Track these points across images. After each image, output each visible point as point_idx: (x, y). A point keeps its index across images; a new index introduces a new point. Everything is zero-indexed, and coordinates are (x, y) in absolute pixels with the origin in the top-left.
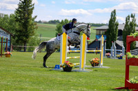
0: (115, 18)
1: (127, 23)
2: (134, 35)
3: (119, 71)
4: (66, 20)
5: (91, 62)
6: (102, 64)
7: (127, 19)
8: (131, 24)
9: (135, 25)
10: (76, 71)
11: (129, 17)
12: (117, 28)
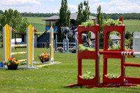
0: (66, 7)
1: (80, 11)
2: (85, 24)
3: (71, 67)
4: (10, 10)
5: (40, 58)
6: (52, 59)
7: (80, 7)
8: (85, 13)
9: (89, 14)
10: (22, 69)
11: (81, 4)
12: (69, 17)
